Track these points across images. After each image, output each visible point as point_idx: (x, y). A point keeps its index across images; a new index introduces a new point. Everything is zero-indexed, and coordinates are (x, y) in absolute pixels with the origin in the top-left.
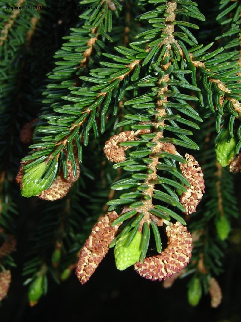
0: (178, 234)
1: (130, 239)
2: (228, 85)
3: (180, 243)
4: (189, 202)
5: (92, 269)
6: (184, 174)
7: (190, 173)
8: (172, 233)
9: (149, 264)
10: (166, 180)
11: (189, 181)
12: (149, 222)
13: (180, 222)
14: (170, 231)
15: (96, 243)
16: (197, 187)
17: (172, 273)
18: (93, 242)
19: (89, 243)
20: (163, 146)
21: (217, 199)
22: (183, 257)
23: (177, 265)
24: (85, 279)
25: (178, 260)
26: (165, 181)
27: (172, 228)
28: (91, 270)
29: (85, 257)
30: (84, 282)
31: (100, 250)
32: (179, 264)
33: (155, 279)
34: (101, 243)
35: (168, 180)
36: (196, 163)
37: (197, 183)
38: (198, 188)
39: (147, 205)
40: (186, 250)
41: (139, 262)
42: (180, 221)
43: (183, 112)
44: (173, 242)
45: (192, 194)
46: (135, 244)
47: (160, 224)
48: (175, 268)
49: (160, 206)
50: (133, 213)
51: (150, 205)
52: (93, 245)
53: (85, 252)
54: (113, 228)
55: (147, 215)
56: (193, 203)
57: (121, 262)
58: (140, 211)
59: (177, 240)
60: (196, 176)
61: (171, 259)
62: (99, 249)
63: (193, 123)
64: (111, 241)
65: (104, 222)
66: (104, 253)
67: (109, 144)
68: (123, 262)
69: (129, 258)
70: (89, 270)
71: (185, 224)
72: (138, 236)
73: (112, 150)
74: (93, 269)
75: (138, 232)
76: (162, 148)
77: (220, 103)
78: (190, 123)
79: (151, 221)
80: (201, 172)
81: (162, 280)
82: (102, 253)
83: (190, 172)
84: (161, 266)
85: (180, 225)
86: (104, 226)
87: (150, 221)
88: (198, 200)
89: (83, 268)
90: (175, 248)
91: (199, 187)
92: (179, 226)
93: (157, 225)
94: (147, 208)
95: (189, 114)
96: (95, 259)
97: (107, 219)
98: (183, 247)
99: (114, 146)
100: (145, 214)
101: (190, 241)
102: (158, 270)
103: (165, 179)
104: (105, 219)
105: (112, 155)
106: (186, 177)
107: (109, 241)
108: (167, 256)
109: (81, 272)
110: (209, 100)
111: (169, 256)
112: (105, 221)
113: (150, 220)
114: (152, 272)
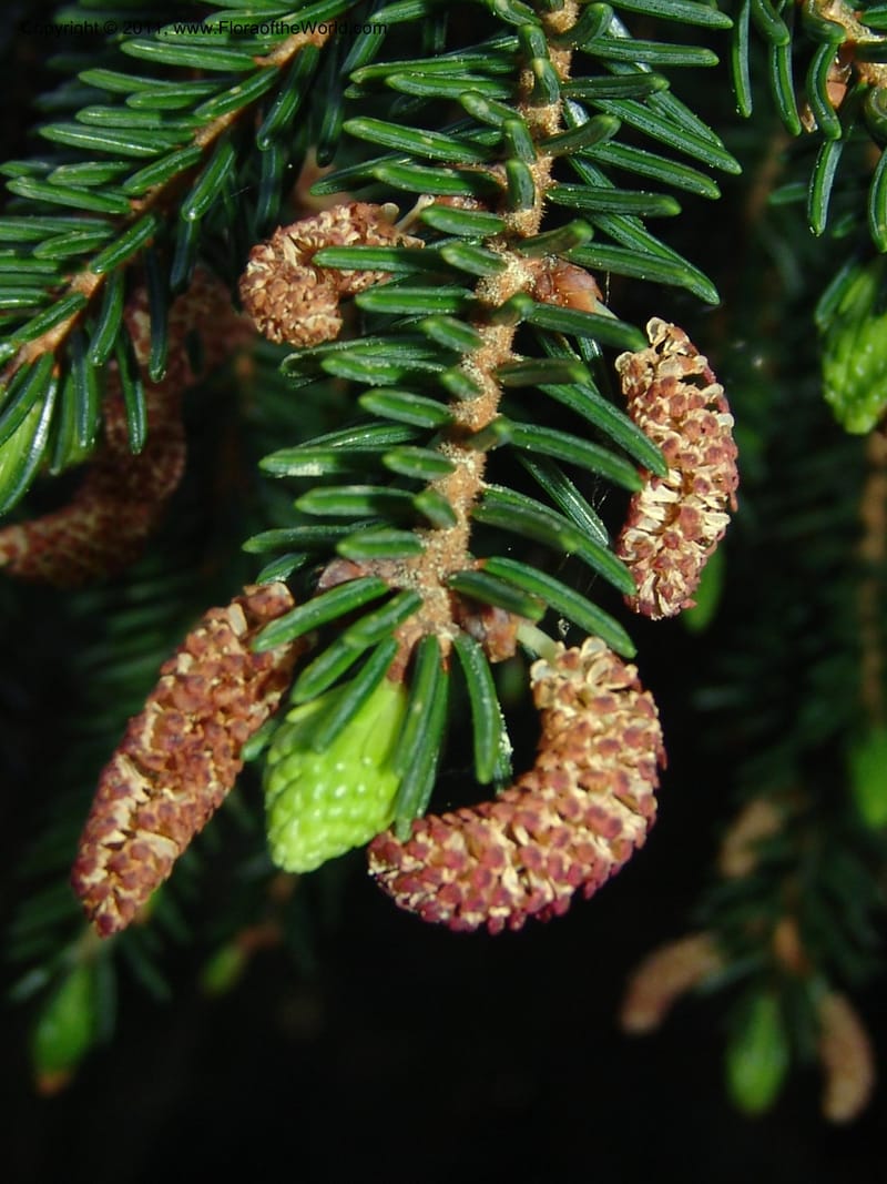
0: (591, 696)
1: (338, 713)
2: (868, 12)
3: (597, 740)
4: (660, 551)
5: (151, 863)
6: (638, 414)
7: (666, 408)
8: (560, 696)
9: (439, 843)
10: (540, 435)
11: (661, 444)
12: (446, 636)
13: (602, 638)
14: (552, 686)
15: (176, 735)
16: (697, 476)
17: (555, 894)
18: (161, 729)
19: (141, 733)
20: (539, 280)
21: (856, 654)
22: (612, 814)
23: (580, 852)
24: (114, 913)
25: (588, 828)
26: (536, 439)
27: (561, 665)
28: (146, 869)
29: (118, 803)
30: (110, 926)
31: (193, 768)
32: (589, 849)
33: (466, 922)
34: (201, 734)
35: (549, 437)
36: (700, 363)
37: (701, 459)
38: (701, 480)
39: (442, 552)
40: (624, 780)
41: (390, 834)
42: (601, 632)
43: (648, 129)
44: (562, 738)
45: (674, 512)
46: (366, 741)
47: (504, 648)
48: (571, 867)
49: (506, 562)
50: (368, 589)
51: (457, 554)
52: (155, 743)
53: (119, 776)
54: (262, 662)
55: (441, 601)
56: (679, 558)
57: (293, 830)
58: (403, 581)
59: (583, 727)
60: (693, 423)
61: (549, 820)
62: (188, 764)
63: (688, 168)
64: (254, 724)
65: (221, 633)
66: (215, 787)
67: (263, 256)
68: (303, 830)
69: (336, 811)
70: (136, 865)
71: (631, 651)
72: (386, 699)
73: (278, 283)
74: (158, 862)
75: (385, 682)
76: (535, 288)
77: (831, 98)
78: (671, 168)
79: (457, 634)
80: (725, 405)
81: (501, 927)
82: (205, 787)
83: (665, 404)
84: (498, 857)
85: (600, 655)
86: (219, 650)
87: (453, 631)
88: (703, 541)
89: (103, 857)
90: (569, 766)
91: (707, 478)
92: (595, 661)
93: (485, 650)
94: (439, 569)
95: (675, 137)
96: (164, 813)
97: (235, 617)
98: (610, 762)
99: (291, 268)
100: (430, 599)
101: (648, 734)
102: (480, 879)
103: (537, 431)
104: (225, 616)
105: (271, 305)
106: (645, 428)
107: (238, 725)
108: (529, 805)
109: (97, 876)
110: (776, 80)
111: (540, 808)
112: (225, 627)
113: (456, 626)
114: (451, 886)
